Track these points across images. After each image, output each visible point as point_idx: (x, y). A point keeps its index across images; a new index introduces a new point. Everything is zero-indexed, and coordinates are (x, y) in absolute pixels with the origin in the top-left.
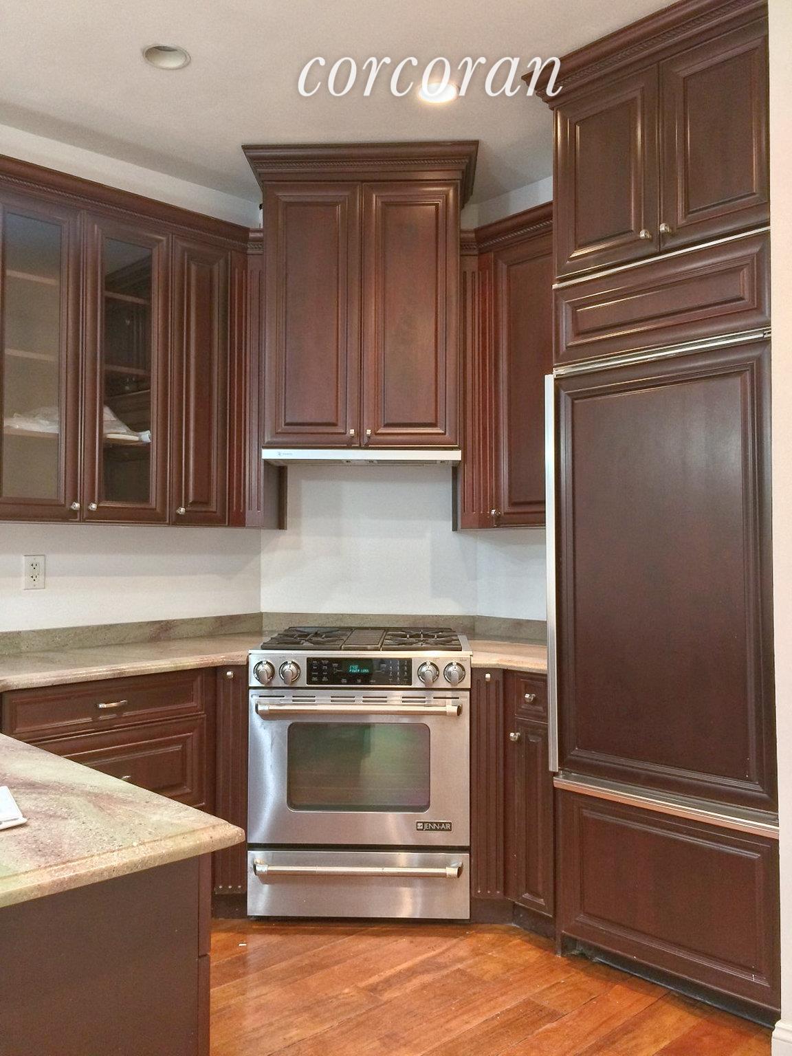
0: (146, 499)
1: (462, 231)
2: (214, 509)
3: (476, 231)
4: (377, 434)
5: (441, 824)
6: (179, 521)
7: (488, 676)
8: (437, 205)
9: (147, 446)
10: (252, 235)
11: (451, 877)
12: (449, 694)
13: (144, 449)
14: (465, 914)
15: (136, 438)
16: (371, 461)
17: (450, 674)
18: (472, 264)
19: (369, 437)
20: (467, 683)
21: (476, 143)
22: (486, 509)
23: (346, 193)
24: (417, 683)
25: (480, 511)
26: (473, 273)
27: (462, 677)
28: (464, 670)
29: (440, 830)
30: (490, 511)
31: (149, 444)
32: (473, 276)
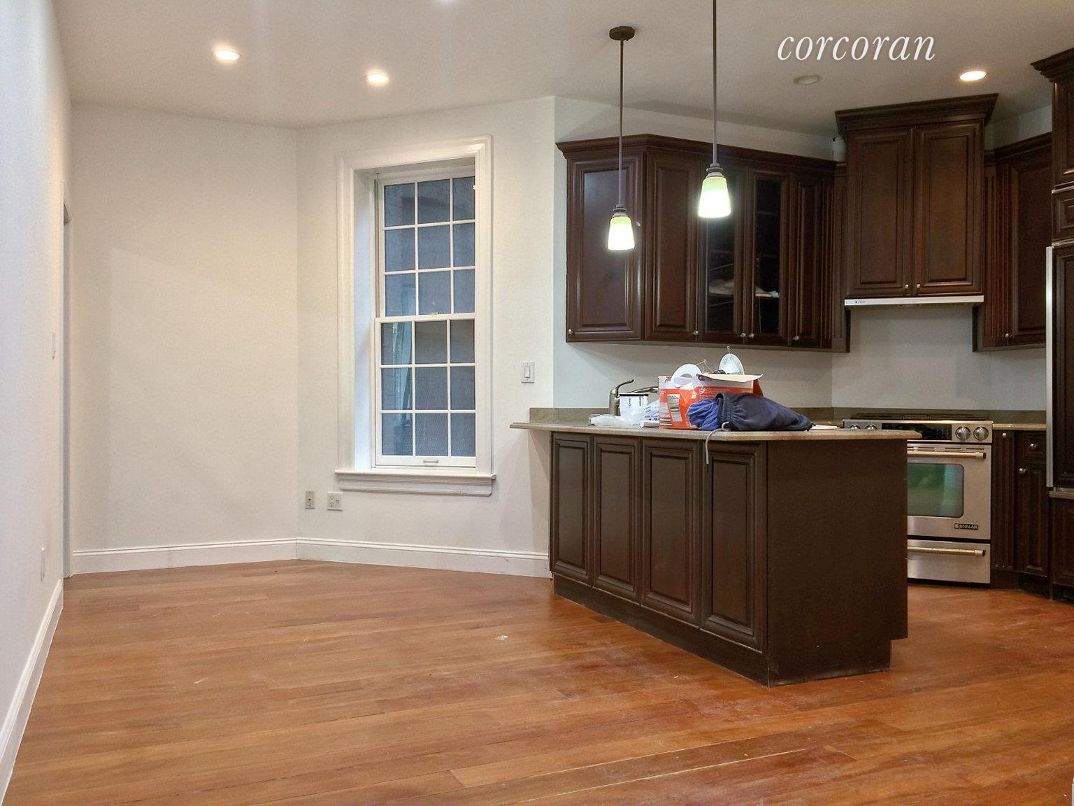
0: (777, 332)
1: (986, 151)
2: (813, 338)
3: (995, 150)
4: (923, 287)
5: (971, 525)
6: (795, 345)
7: (1004, 434)
8: (968, 136)
9: (777, 299)
10: (838, 165)
11: (978, 556)
12: (977, 446)
13: (775, 301)
14: (987, 581)
15: (769, 296)
16: (918, 305)
17: (978, 434)
18: (993, 171)
19: (918, 289)
20: (989, 439)
21: (996, 95)
22: (1000, 335)
23: (904, 134)
24: (955, 439)
25: (996, 334)
26: (993, 177)
27: (986, 436)
28: (987, 431)
29: (971, 529)
30: (1005, 335)
31: (777, 298)
32: (993, 181)
